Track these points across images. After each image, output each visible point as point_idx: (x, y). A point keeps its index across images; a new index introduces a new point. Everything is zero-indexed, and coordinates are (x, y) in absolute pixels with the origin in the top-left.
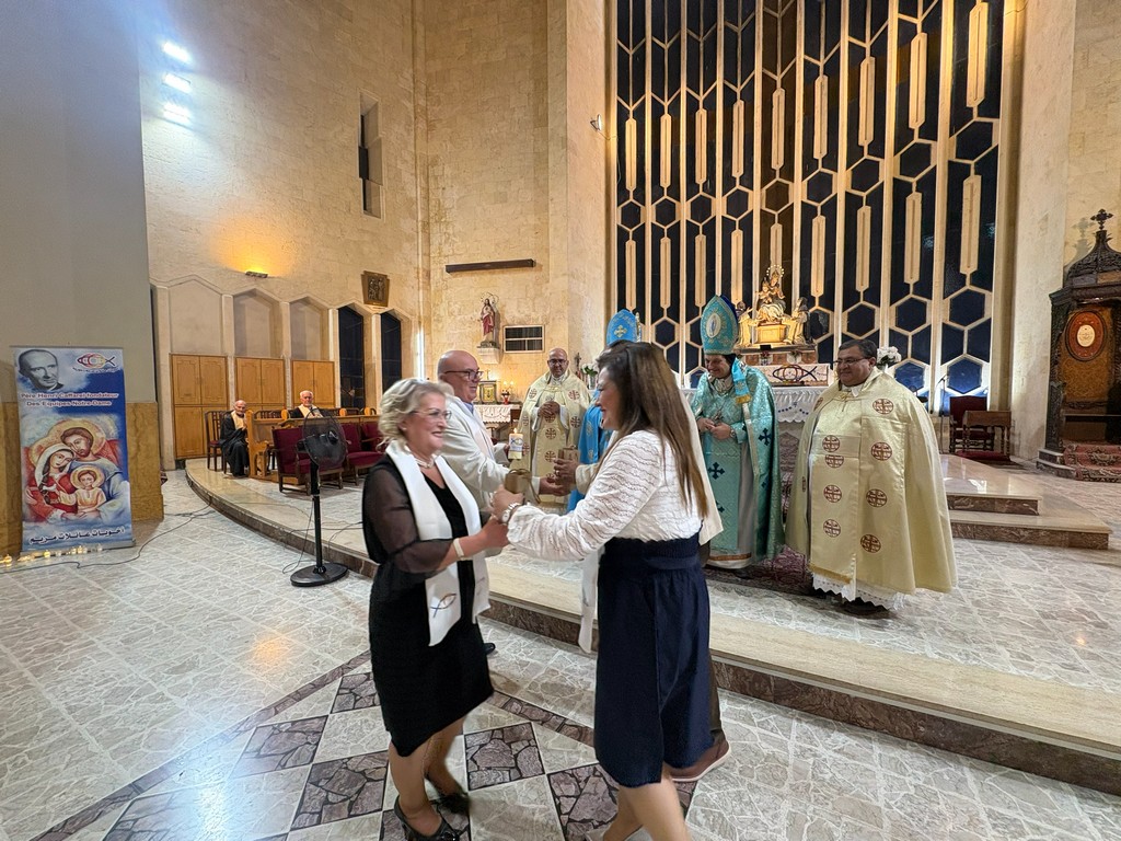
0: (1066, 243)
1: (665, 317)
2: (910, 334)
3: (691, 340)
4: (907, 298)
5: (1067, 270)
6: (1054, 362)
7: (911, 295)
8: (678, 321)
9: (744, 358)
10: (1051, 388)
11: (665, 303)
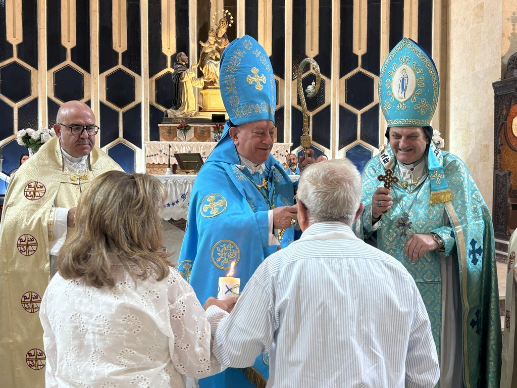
0: (503, 35)
1: (68, 62)
2: (359, 113)
3: (108, 99)
4: (355, 71)
5: (506, 62)
6: (497, 152)
7: (360, 69)
8: (87, 68)
9: (192, 130)
10: (496, 177)
11: (69, 40)
